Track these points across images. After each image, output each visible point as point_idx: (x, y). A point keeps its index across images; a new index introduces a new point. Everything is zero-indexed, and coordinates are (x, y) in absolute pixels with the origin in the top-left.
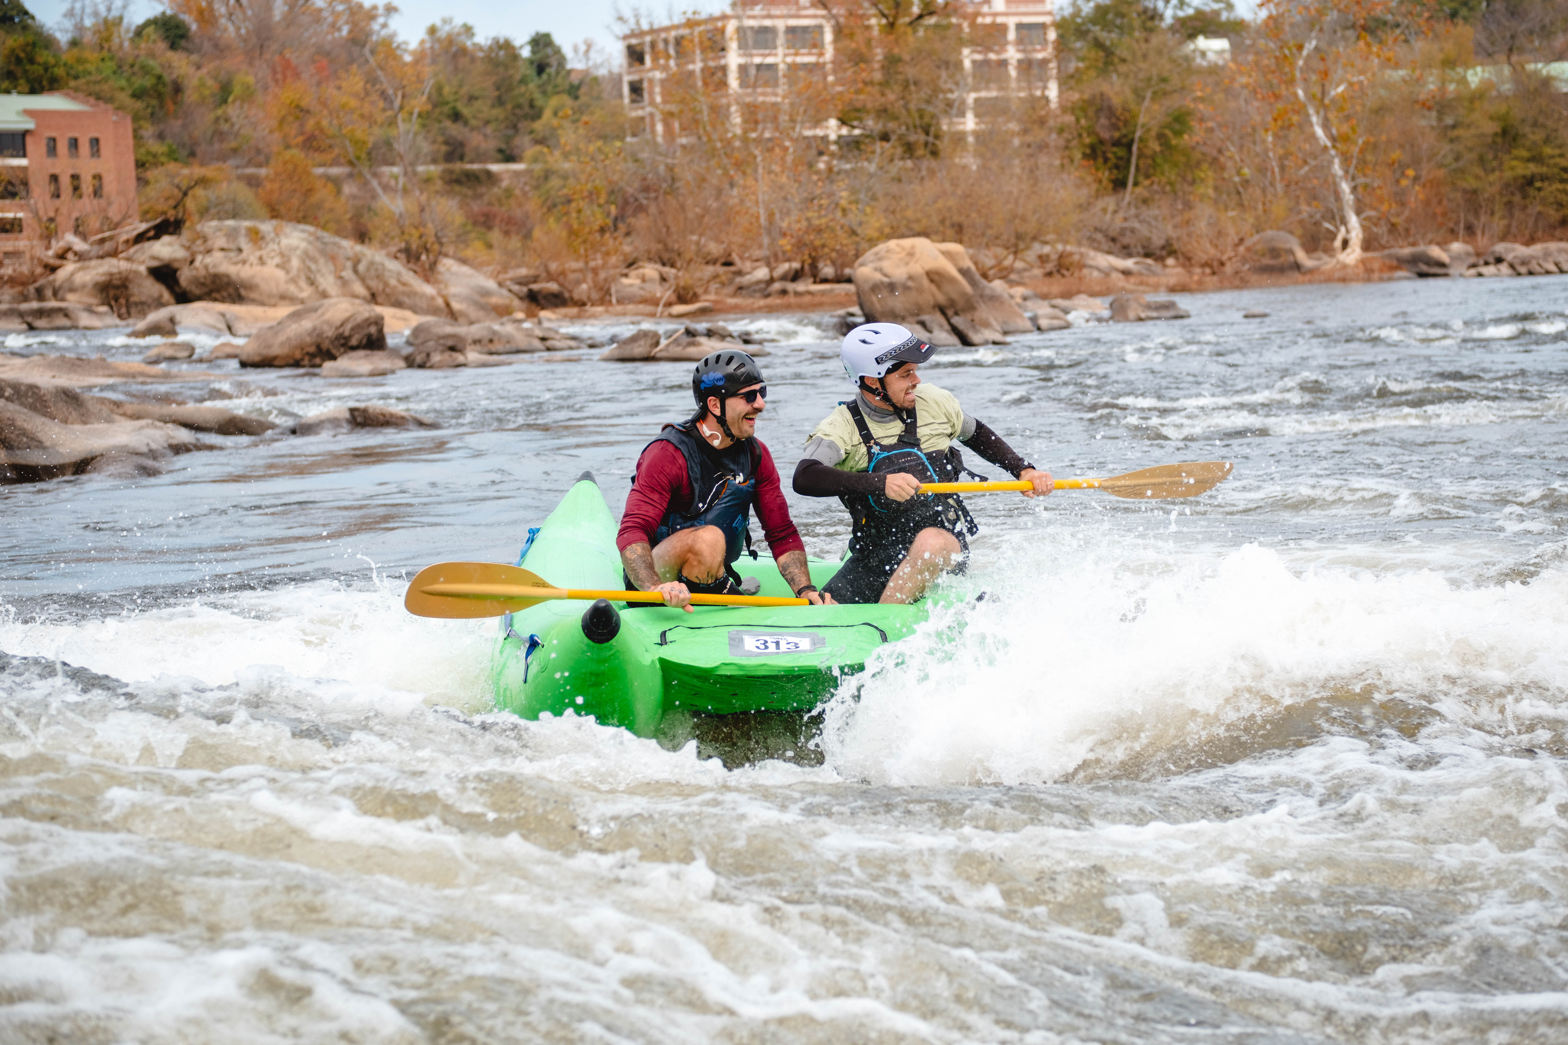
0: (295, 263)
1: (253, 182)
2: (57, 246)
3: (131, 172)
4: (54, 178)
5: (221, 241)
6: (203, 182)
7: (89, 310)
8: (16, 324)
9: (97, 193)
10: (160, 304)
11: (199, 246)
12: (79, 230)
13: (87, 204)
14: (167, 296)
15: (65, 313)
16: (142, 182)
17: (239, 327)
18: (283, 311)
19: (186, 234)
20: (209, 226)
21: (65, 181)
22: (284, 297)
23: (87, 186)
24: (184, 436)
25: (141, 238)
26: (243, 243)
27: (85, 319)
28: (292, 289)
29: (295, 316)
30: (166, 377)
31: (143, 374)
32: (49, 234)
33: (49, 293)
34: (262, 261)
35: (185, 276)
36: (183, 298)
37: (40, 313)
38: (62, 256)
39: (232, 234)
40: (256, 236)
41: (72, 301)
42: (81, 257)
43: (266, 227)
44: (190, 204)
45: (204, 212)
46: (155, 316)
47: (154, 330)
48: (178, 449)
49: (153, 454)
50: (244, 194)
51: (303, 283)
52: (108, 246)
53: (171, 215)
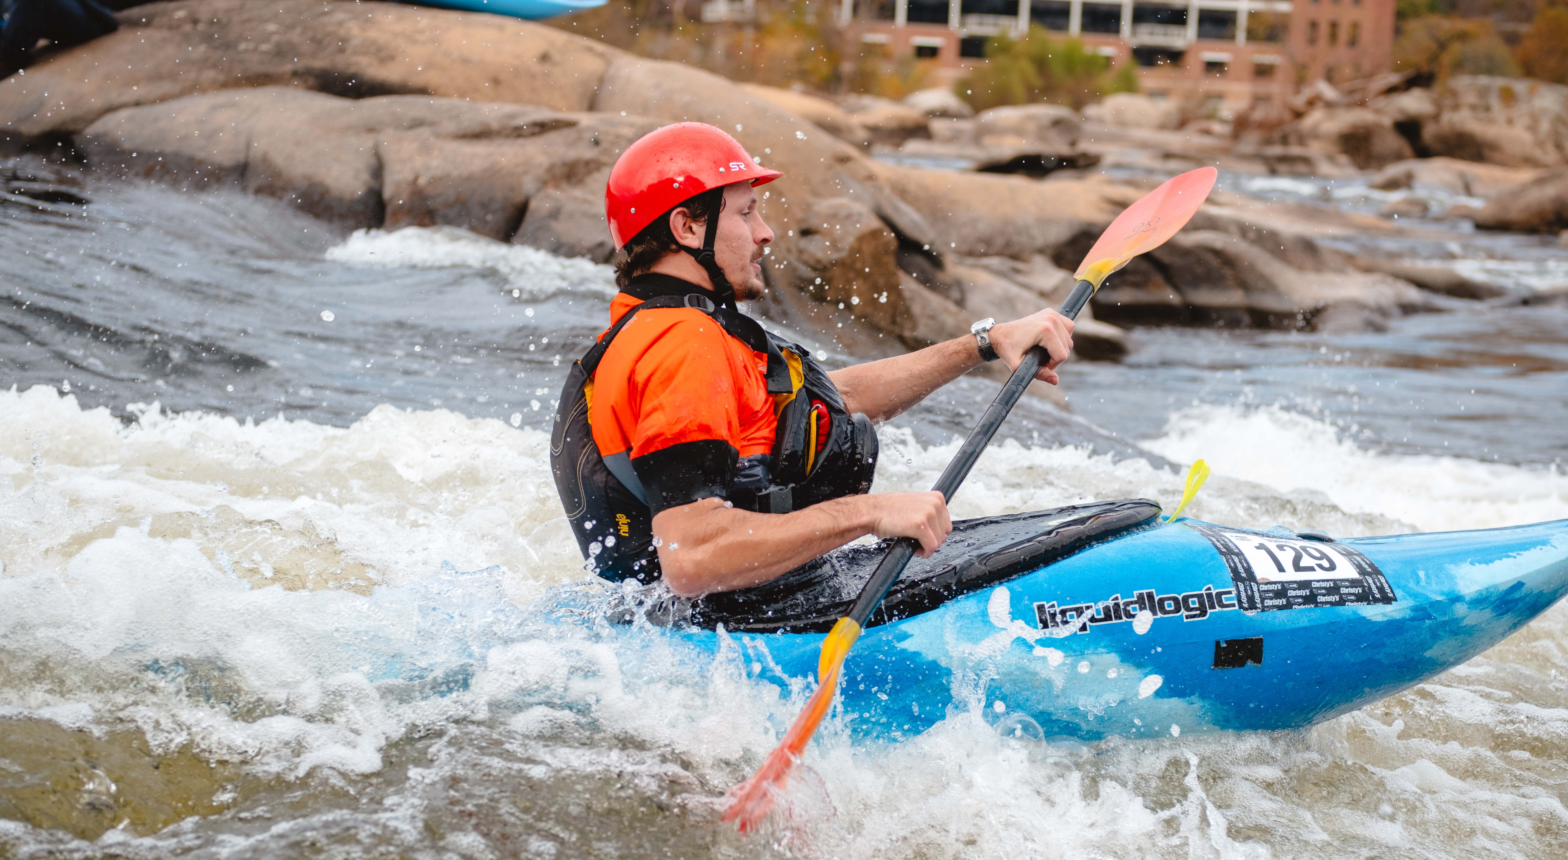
0: (1545, 126)
1: (1512, 39)
2: (1307, 93)
3: (1388, 21)
4: (1314, 25)
5: (1470, 98)
6: (1463, 36)
7: (1331, 159)
8: (1259, 168)
9: (1353, 42)
10: (1399, 157)
11: (1448, 102)
12: (1330, 77)
13: (1342, 54)
14: (1407, 149)
15: (1306, 160)
16: (1398, 31)
17: (1477, 188)
18: (1525, 175)
19: (1437, 89)
20: (1463, 83)
21: (1324, 30)
22: (1528, 161)
23: (1344, 35)
24: (1413, 295)
25: (1392, 90)
26: (1495, 102)
27: (1325, 168)
28: (1538, 153)
29: (1540, 182)
30: (1399, 233)
31: (1377, 229)
32: (1300, 81)
33: (1293, 139)
34: (1510, 122)
35: (1429, 132)
36: (1423, 152)
37: (1284, 159)
38: (1311, 103)
39: (1483, 92)
40: (1508, 97)
41: (1314, 149)
42: (1330, 105)
43: (1520, 86)
44: (1447, 59)
45: (1459, 67)
46: (1393, 170)
47: (1392, 185)
48: (1408, 309)
49: (1382, 311)
50: (1501, 51)
51: (1550, 148)
52: (1357, 97)
53: (1425, 68)
